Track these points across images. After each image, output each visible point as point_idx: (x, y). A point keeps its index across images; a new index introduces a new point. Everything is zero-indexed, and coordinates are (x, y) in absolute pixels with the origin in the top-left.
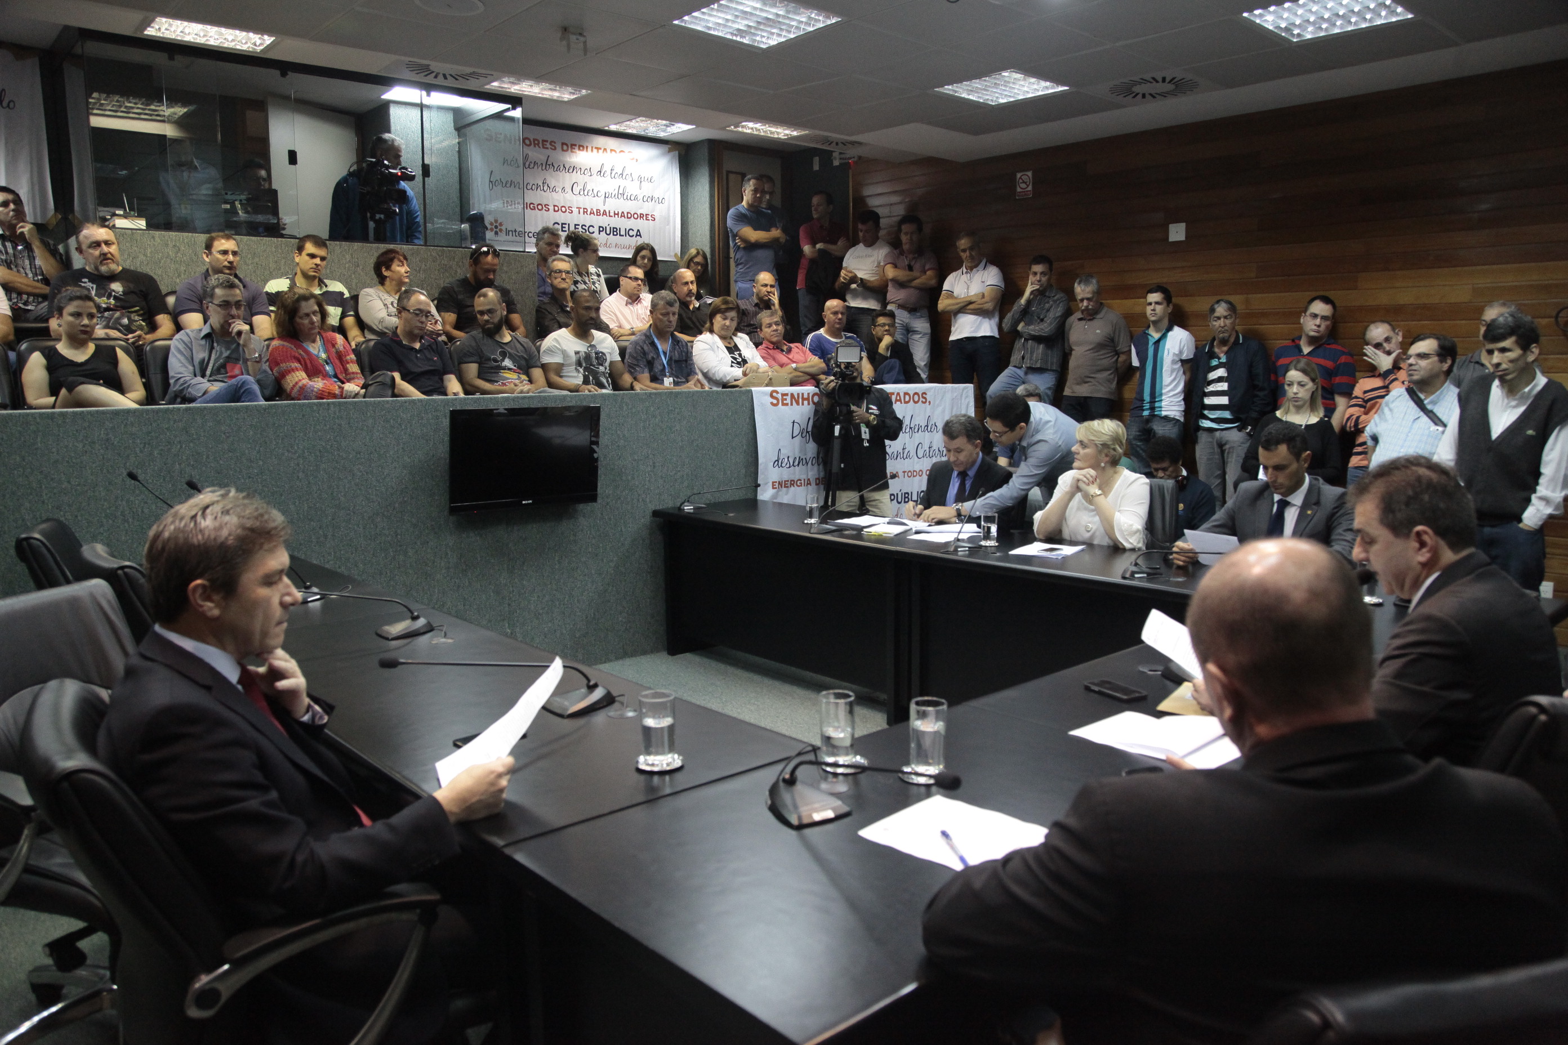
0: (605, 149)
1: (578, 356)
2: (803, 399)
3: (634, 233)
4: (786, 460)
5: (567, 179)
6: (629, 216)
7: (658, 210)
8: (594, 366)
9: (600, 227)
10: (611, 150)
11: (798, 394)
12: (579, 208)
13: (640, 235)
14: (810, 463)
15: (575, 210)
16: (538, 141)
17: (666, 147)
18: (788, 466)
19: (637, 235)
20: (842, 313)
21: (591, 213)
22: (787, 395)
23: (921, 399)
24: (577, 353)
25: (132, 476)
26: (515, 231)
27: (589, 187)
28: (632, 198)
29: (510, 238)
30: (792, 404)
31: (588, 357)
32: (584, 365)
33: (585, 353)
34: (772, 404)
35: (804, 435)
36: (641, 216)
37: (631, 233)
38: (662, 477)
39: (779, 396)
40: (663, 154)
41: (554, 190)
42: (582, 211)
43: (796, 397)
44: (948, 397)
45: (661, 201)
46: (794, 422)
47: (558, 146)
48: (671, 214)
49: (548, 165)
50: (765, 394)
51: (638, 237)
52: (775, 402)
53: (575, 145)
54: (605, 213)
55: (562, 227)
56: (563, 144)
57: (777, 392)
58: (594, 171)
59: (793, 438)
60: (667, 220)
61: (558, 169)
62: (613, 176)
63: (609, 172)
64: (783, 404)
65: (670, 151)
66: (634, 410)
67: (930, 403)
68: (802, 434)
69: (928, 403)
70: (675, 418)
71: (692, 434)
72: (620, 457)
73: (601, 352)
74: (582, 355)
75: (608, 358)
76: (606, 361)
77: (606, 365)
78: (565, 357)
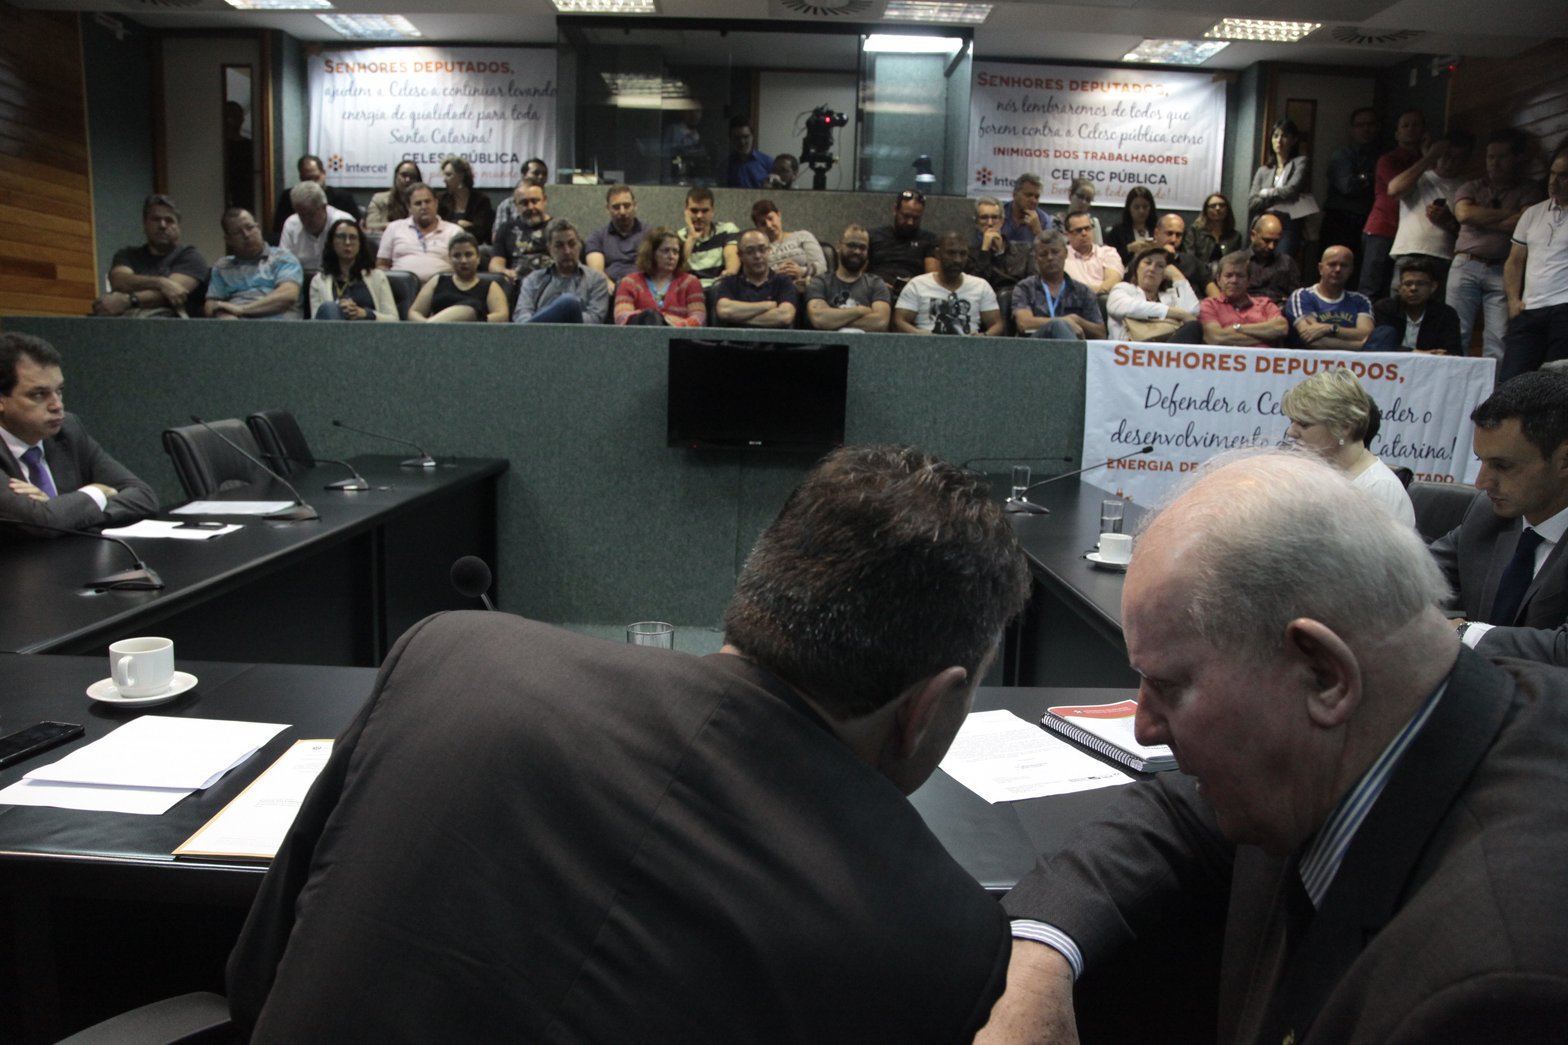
0: (1126, 85)
1: (933, 303)
2: (1169, 359)
3: (1158, 179)
4: (1134, 434)
5: (1075, 120)
6: (1152, 159)
7: (1192, 153)
9: (1112, 173)
10: (1134, 85)
11: (1161, 353)
12: (1086, 153)
13: (1165, 182)
14: (1173, 442)
15: (1081, 155)
16: (1042, 81)
17: (1210, 77)
18: (1136, 441)
19: (1160, 182)
20: (1342, 265)
21: (1101, 158)
22: (1142, 352)
23: (1385, 373)
24: (933, 300)
26: (1006, 180)
27: (1101, 128)
28: (1158, 138)
29: (1000, 187)
30: (1149, 364)
31: (945, 306)
33: (944, 301)
34: (1117, 362)
35: (1165, 405)
36: (1169, 159)
37: (1153, 179)
38: (945, 436)
39: (1130, 353)
40: (1205, 86)
41: (1057, 134)
42: (1090, 155)
44: (1441, 374)
45: (1195, 141)
46: (1150, 388)
47: (1066, 84)
48: (1211, 156)
49: (1051, 107)
50: (1107, 349)
51: (1162, 185)
52: (1122, 359)
53: (1087, 82)
54: (1119, 157)
55: (1064, 174)
56: (1072, 82)
58: (1109, 111)
59: (1146, 407)
60: (1203, 162)
61: (1063, 111)
62: (1133, 114)
63: (1128, 110)
64: (1135, 364)
65: (1215, 80)
66: (911, 355)
67: (1402, 379)
68: (1163, 403)
69: (1398, 380)
70: (968, 369)
71: (991, 389)
72: (889, 408)
73: (964, 301)
74: (940, 302)
75: (974, 308)
76: (968, 309)
77: (968, 313)
78: (920, 304)
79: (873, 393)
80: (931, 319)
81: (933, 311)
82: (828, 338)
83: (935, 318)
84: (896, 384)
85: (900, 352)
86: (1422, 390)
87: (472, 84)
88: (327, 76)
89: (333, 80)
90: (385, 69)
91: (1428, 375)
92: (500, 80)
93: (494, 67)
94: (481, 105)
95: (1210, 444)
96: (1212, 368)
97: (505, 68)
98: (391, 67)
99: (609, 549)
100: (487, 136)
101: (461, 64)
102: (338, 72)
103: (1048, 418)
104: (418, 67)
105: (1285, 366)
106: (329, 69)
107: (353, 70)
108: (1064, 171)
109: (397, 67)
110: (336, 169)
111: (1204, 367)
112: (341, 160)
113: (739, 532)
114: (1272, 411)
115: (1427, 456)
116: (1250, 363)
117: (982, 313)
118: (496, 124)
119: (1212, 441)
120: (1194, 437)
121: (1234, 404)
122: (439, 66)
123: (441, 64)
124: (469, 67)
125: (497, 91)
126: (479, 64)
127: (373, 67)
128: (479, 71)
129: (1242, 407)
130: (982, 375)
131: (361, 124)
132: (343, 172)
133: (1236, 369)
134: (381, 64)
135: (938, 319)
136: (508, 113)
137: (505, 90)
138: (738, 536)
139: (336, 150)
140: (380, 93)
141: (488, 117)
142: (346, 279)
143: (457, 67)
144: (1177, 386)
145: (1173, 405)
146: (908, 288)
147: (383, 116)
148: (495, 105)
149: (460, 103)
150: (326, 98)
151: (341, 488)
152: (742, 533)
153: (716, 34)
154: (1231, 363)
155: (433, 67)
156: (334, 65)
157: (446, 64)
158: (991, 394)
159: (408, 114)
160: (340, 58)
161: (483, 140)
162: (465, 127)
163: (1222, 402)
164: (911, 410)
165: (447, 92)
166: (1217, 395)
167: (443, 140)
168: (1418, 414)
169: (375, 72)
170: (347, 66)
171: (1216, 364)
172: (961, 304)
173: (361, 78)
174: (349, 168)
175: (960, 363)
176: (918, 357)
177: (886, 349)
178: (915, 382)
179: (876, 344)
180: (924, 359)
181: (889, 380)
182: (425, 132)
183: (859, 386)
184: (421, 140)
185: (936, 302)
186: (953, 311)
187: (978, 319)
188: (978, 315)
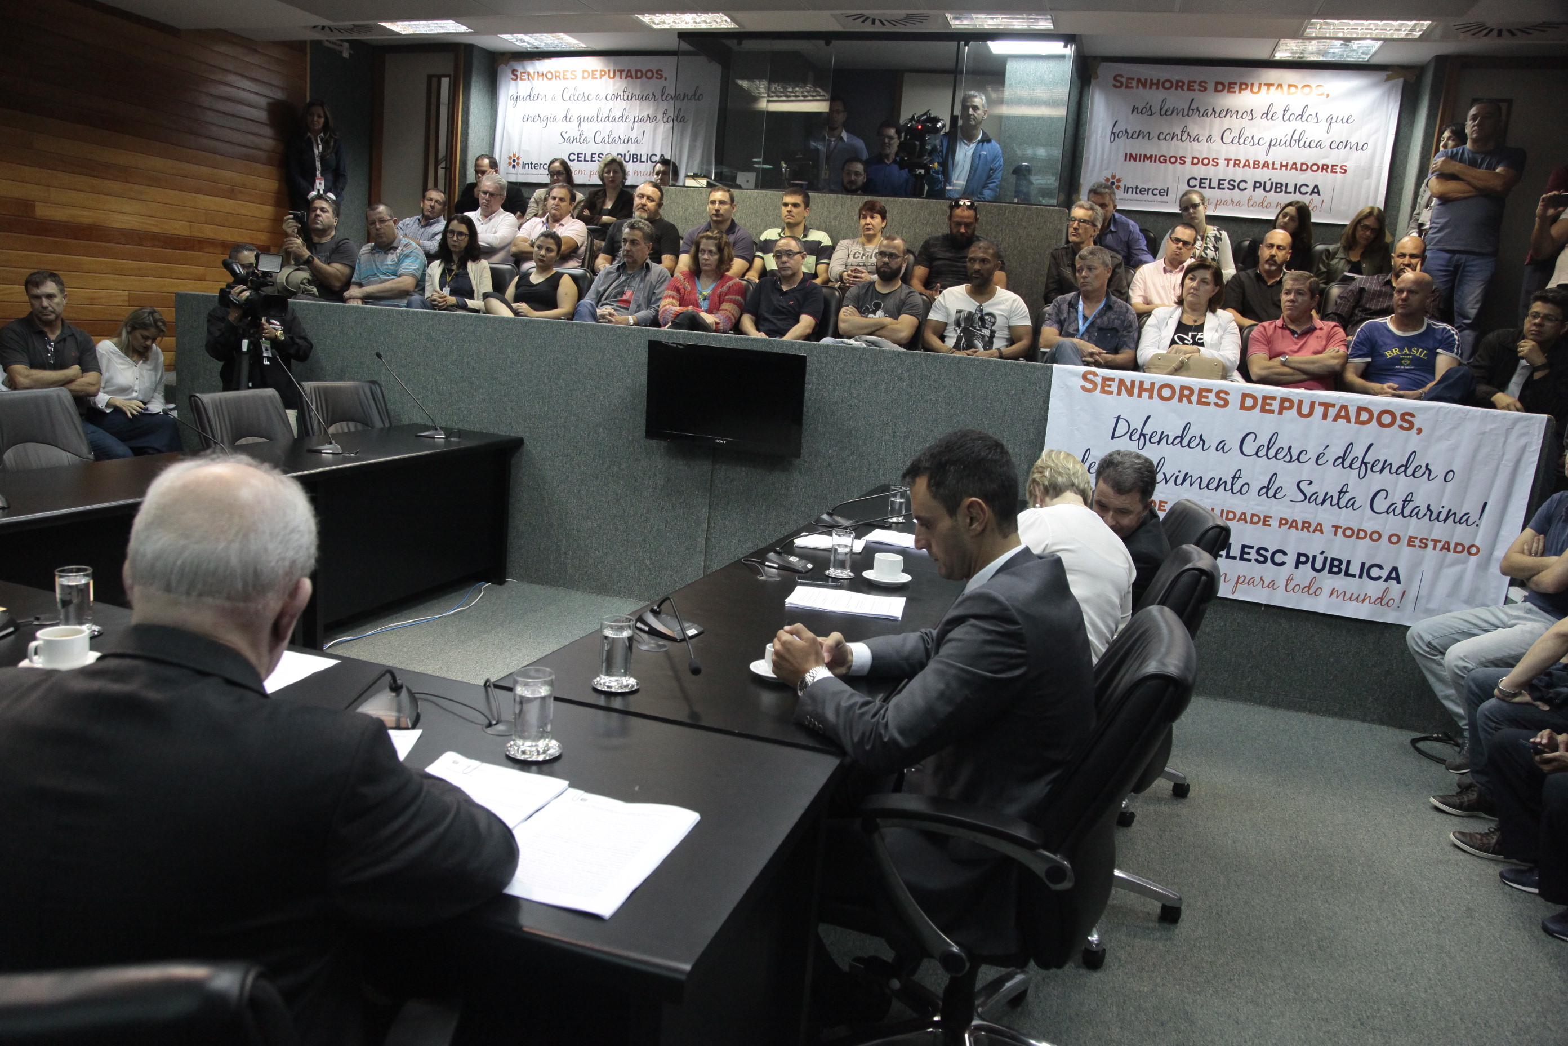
0: (1280, 85)
1: (958, 315)
2: (1142, 389)
3: (1309, 190)
5: (1217, 126)
6: (1305, 168)
7: (1353, 160)
8: (975, 328)
9: (1255, 182)
10: (1290, 86)
11: (1133, 382)
12: (1228, 160)
13: (1318, 193)
15: (1222, 163)
16: (1183, 83)
17: (1383, 75)
19: (1313, 192)
21: (1245, 165)
22: (1112, 380)
23: (1400, 422)
24: (959, 312)
26: (1137, 188)
27: (1247, 133)
28: (1313, 145)
29: (1129, 195)
30: (1119, 393)
31: (970, 316)
32: (963, 325)
33: (970, 313)
34: (1083, 388)
35: (1135, 437)
36: (1325, 168)
37: (1304, 189)
39: (1099, 380)
40: (1376, 85)
41: (1196, 139)
42: (1231, 163)
43: (1129, 384)
45: (1359, 147)
46: (1118, 418)
47: (1211, 86)
48: (1376, 164)
49: (1194, 111)
50: (1076, 374)
51: (1315, 195)
52: (1089, 386)
53: (1235, 84)
54: (1266, 165)
56: (1217, 83)
57: (1095, 375)
58: (1257, 114)
59: (1113, 437)
60: (1367, 172)
61: (1205, 114)
62: (1286, 118)
63: (1280, 114)
64: (1103, 391)
65: (1388, 79)
66: (875, 369)
67: (1420, 431)
68: (1131, 435)
69: (1415, 431)
70: (930, 386)
71: (952, 408)
72: (851, 418)
73: (990, 314)
74: (965, 314)
75: (1000, 321)
76: (994, 323)
77: (993, 328)
78: (948, 315)
79: (835, 403)
80: (956, 331)
81: (958, 324)
83: (959, 331)
84: (859, 395)
85: (864, 364)
86: (1445, 445)
87: (630, 90)
88: (513, 83)
89: (517, 85)
90: (559, 76)
91: (1454, 428)
92: (655, 86)
93: (649, 74)
94: (637, 109)
95: (1182, 484)
96: (1190, 402)
97: (659, 74)
98: (564, 75)
99: (600, 526)
100: (640, 138)
101: (621, 71)
102: (521, 79)
104: (586, 75)
105: (1276, 405)
106: (515, 78)
107: (533, 79)
108: (1201, 179)
109: (569, 75)
110: (514, 166)
111: (1180, 400)
112: (518, 158)
113: (709, 523)
114: (1256, 454)
115: (1445, 520)
116: (1234, 400)
117: (1009, 327)
118: (648, 126)
119: (1184, 480)
120: (1164, 474)
121: (1212, 441)
122: (603, 73)
123: (605, 72)
124: (629, 75)
125: (651, 96)
126: (637, 71)
127: (549, 75)
128: (637, 78)
129: (1221, 446)
130: (943, 392)
131: (538, 125)
132: (519, 169)
133: (1216, 404)
134: (556, 72)
135: (961, 332)
136: (660, 117)
137: (658, 95)
138: (708, 527)
139: (515, 150)
140: (553, 98)
141: (642, 120)
142: (454, 267)
143: (618, 74)
144: (1148, 418)
145: (1142, 438)
146: (940, 299)
147: (555, 119)
148: (647, 109)
149: (619, 107)
150: (511, 103)
151: (320, 452)
152: (713, 525)
153: (821, 43)
154: (1212, 398)
155: (598, 74)
156: (518, 74)
157: (609, 71)
158: (952, 411)
159: (575, 118)
160: (524, 68)
161: (636, 141)
162: (621, 129)
163: (1198, 440)
164: (872, 422)
165: (609, 98)
166: (1193, 431)
167: (603, 141)
168: (1438, 470)
169: (550, 79)
170: (529, 74)
171: (1194, 398)
172: (987, 317)
173: (539, 85)
174: (524, 165)
175: (922, 379)
176: (882, 371)
177: (851, 361)
178: (877, 395)
179: (842, 356)
180: (887, 373)
181: (853, 390)
182: (589, 134)
183: (825, 395)
184: (585, 141)
185: (962, 314)
186: (977, 324)
187: (1005, 333)
188: (1006, 330)
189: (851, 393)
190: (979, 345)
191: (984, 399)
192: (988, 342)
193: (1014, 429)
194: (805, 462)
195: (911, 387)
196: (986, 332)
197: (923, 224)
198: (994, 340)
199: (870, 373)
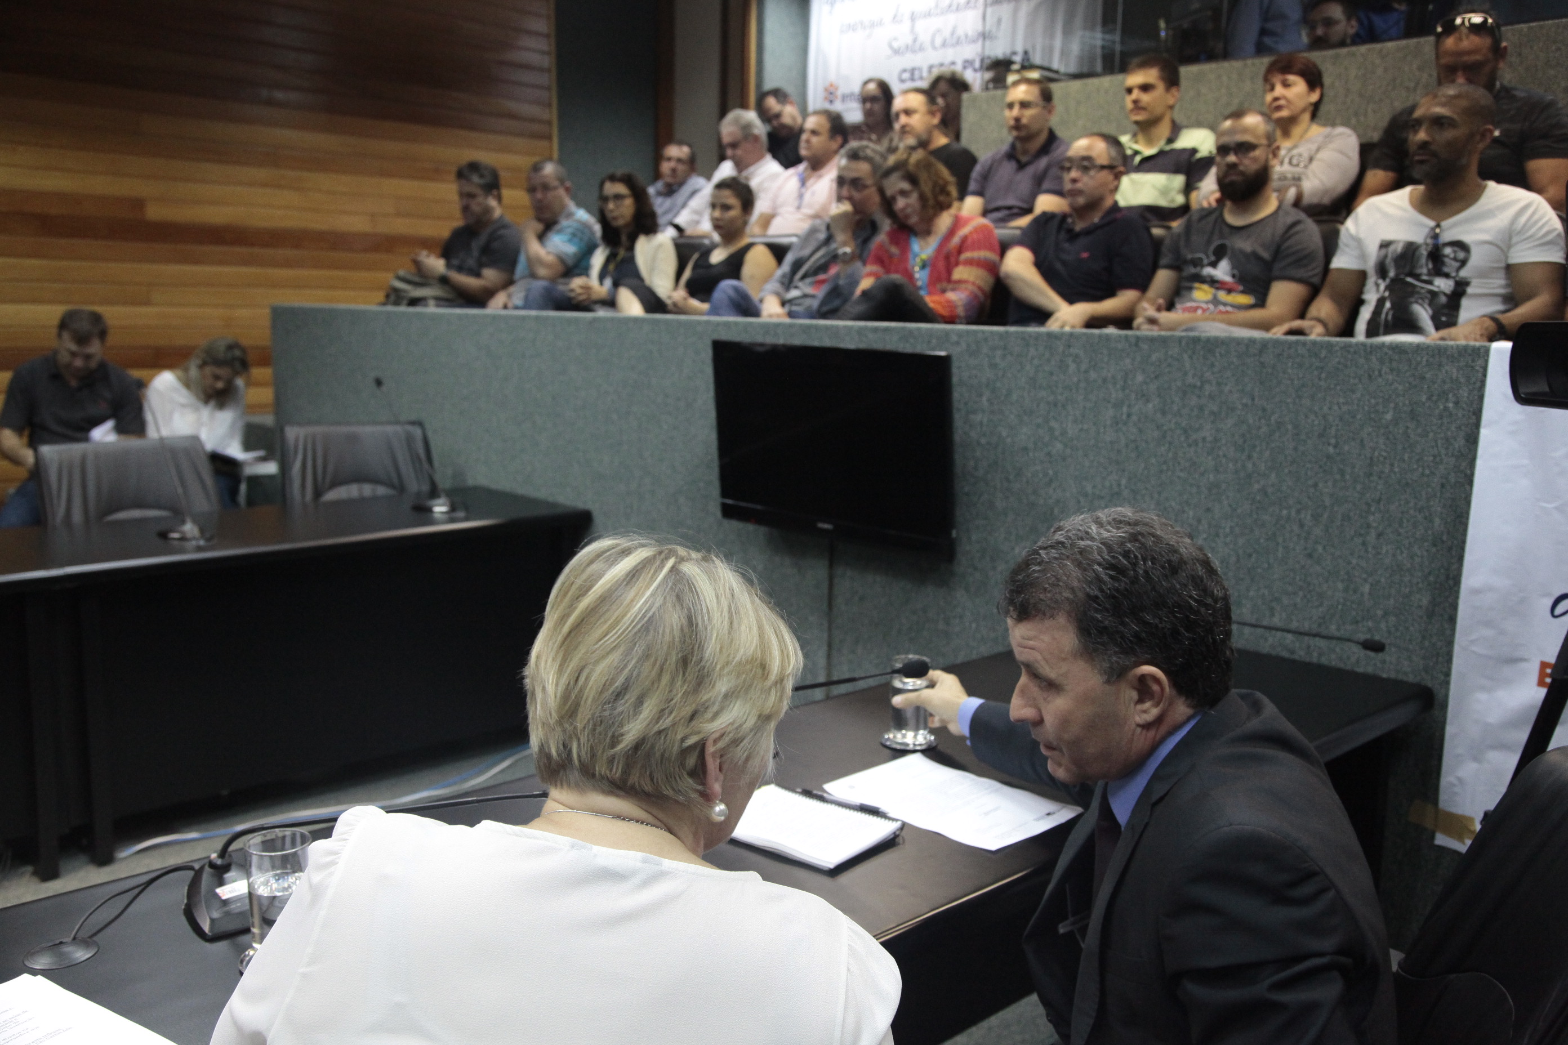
1: (1383, 251)
8: (1417, 277)
24: (1385, 245)
25: (379, 383)
31: (1407, 255)
32: (1392, 274)
66: (1093, 375)
70: (1201, 408)
71: (1249, 457)
72: (1051, 481)
73: (1460, 245)
74: (1399, 248)
75: (1477, 259)
76: (1463, 263)
77: (1463, 273)
78: (1363, 256)
79: (1025, 449)
80: (1378, 286)
81: (1382, 270)
82: (954, 338)
83: (1382, 287)
84: (1064, 433)
85: (1073, 367)
100: (994, 29)
103: (1379, 535)
112: (837, 89)
117: (1510, 269)
118: (1006, 9)
130: (1230, 422)
131: (859, 37)
135: (1387, 288)
146: (1348, 223)
147: (881, 23)
150: (826, 8)
158: (1249, 465)
159: (907, 15)
161: (990, 36)
162: (968, 21)
164: (1089, 489)
167: (944, 44)
172: (1448, 251)
174: (844, 99)
175: (1185, 393)
176: (1105, 380)
177: (1049, 360)
178: (1098, 432)
179: (1032, 351)
180: (1115, 384)
181: (1053, 424)
182: (924, 38)
183: (1004, 434)
184: (921, 49)
185: (1391, 248)
186: (1424, 268)
187: (1498, 284)
188: (1502, 274)
189: (1051, 429)
190: (1423, 314)
191: (1321, 436)
192: (1444, 306)
193: (1392, 507)
194: (975, 568)
195: (1164, 413)
196: (1443, 285)
197: (1407, 88)
198: (1465, 302)
199: (1083, 385)
